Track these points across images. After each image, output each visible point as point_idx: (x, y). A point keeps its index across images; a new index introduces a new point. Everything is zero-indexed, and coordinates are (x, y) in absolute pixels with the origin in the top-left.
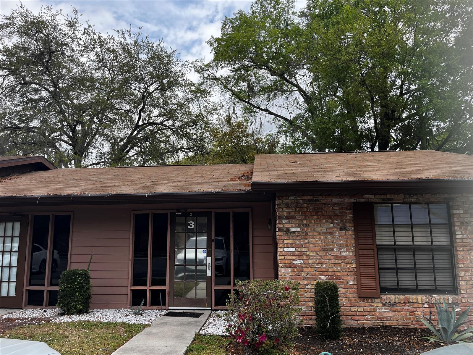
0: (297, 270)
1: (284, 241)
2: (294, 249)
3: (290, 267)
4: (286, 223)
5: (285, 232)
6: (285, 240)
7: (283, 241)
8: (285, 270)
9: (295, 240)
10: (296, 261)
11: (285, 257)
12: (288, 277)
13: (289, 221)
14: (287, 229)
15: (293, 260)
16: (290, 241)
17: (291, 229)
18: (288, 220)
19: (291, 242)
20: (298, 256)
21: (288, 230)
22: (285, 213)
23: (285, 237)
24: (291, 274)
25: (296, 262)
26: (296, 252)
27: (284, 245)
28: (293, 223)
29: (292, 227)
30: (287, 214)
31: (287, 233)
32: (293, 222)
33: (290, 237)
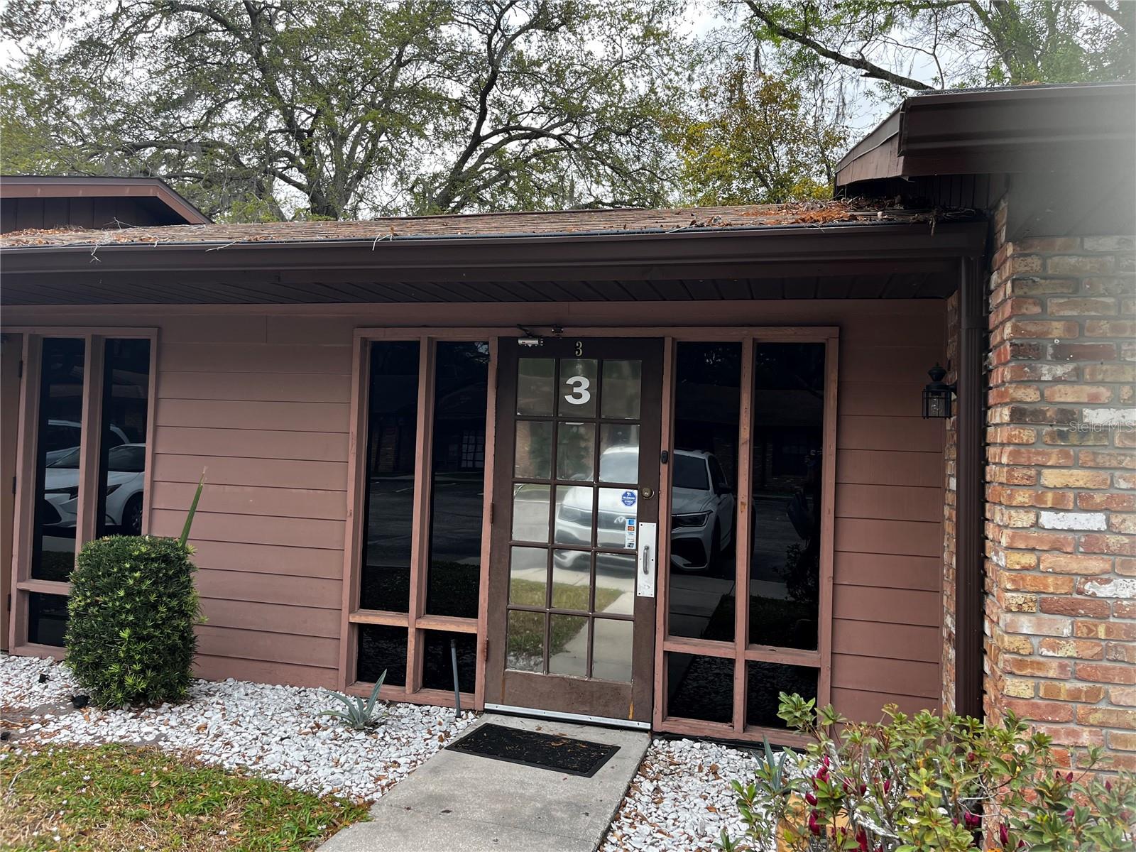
0: (1108, 631)
1: (1039, 474)
2: (1096, 521)
3: (1070, 610)
4: (1057, 380)
5: (1048, 429)
6: (1046, 472)
7: (1033, 472)
8: (1039, 624)
9: (1104, 475)
10: (1108, 581)
11: (1044, 556)
12: (1055, 664)
13: (1078, 372)
14: (1062, 411)
15: (1088, 577)
16: (1078, 477)
17: (1086, 411)
18: (1069, 367)
19: (1081, 484)
20: (1118, 559)
21: (1068, 416)
22: (1055, 324)
23: (1049, 455)
24: (1070, 650)
25: (1105, 591)
26: (1112, 539)
27: (1039, 498)
28: (1102, 383)
29: (1094, 403)
30: (1068, 330)
31: (1062, 436)
32: (1100, 377)
33: (1077, 458)
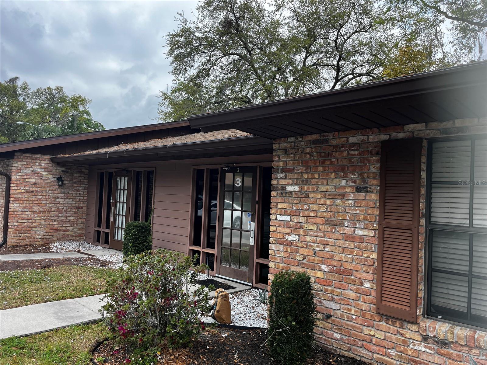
0: (290, 250)
2: (288, 218)
3: (282, 243)
4: (281, 178)
5: (279, 192)
6: (278, 204)
7: (275, 204)
8: (276, 247)
9: (291, 205)
10: (290, 235)
11: (278, 228)
12: (279, 258)
13: (286, 175)
14: (282, 187)
15: (287, 234)
16: (285, 206)
17: (287, 187)
18: (284, 174)
19: (285, 208)
20: (293, 229)
21: (283, 188)
22: (281, 163)
23: (278, 199)
24: (282, 255)
25: (290, 238)
26: (291, 223)
27: (277, 211)
28: (290, 179)
29: (288, 185)
30: (284, 164)
31: (282, 194)
32: (290, 177)
33: (285, 200)
